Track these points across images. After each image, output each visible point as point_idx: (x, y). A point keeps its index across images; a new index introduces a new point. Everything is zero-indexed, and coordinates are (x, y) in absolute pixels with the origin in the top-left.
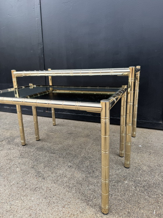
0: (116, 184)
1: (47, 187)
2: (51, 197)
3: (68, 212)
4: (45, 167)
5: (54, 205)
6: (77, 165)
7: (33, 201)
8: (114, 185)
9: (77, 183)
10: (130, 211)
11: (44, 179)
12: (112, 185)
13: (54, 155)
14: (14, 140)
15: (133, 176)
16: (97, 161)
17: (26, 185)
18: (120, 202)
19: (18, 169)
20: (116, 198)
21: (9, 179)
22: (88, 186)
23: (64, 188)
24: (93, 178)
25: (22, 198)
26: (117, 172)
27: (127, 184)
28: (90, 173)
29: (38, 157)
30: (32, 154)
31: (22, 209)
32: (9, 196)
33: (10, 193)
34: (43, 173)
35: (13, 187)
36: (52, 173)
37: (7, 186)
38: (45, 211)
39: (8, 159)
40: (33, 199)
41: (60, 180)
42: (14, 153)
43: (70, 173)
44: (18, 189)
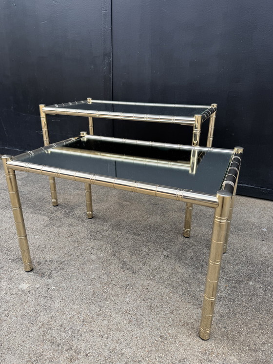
0: (237, 285)
1: (143, 286)
2: (151, 299)
3: (179, 320)
4: (131, 256)
5: (158, 310)
6: (176, 255)
7: (128, 303)
8: (234, 287)
9: (182, 281)
10: (261, 322)
11: (134, 272)
12: (232, 287)
13: (139, 237)
14: (73, 211)
15: (260, 275)
16: (204, 251)
17: (112, 281)
18: (247, 310)
19: (93, 257)
20: (240, 304)
21: (86, 271)
22: (199, 286)
23: (165, 287)
24: (203, 275)
25: (112, 298)
26: (236, 268)
27: (252, 285)
28: (197, 268)
29: (117, 239)
30: (107, 234)
31: (116, 313)
32: (93, 294)
33: (93, 291)
34: (131, 264)
35: (95, 283)
36: (144, 265)
37: (87, 281)
38: (149, 316)
39: (74, 241)
40: (127, 300)
41: (158, 276)
42: (80, 231)
43: (170, 267)
44: (103, 286)
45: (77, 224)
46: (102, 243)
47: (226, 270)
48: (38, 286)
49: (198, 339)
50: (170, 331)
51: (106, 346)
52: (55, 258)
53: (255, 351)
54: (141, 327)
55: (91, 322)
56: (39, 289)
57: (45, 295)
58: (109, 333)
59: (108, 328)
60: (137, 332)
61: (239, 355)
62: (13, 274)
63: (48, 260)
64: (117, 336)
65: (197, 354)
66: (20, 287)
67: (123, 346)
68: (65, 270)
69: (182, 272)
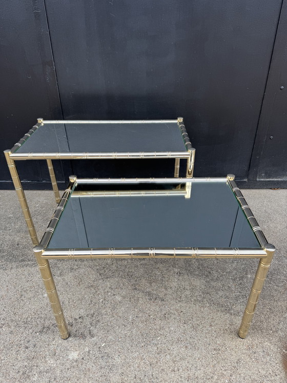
0: (241, 281)
1: (177, 310)
2: (190, 320)
3: (219, 330)
4: (151, 283)
5: (200, 328)
6: (186, 270)
7: (175, 332)
8: (241, 284)
9: (203, 293)
10: (270, 307)
11: (163, 300)
17: (149, 316)
21: (120, 315)
22: (217, 293)
23: (194, 304)
24: (215, 281)
25: (160, 332)
28: (207, 276)
29: (127, 270)
30: (114, 267)
31: (172, 345)
32: (142, 335)
33: (141, 332)
34: (155, 292)
35: (137, 323)
36: (166, 289)
37: (128, 325)
38: (197, 336)
39: (89, 287)
40: (172, 329)
41: (183, 296)
42: (87, 273)
43: (187, 283)
44: (146, 324)
45: (77, 266)
46: (117, 279)
47: (228, 271)
48: (87, 349)
49: (239, 339)
50: (218, 342)
51: (181, 377)
52: (82, 312)
53: (277, 331)
54: (197, 348)
55: (157, 363)
56: (91, 352)
57: (100, 356)
58: (176, 365)
59: (174, 362)
60: (197, 354)
61: (269, 339)
62: (52, 347)
63: (77, 317)
64: (184, 365)
65: (244, 351)
66: (70, 357)
67: (194, 371)
68: (102, 322)
69: (198, 284)
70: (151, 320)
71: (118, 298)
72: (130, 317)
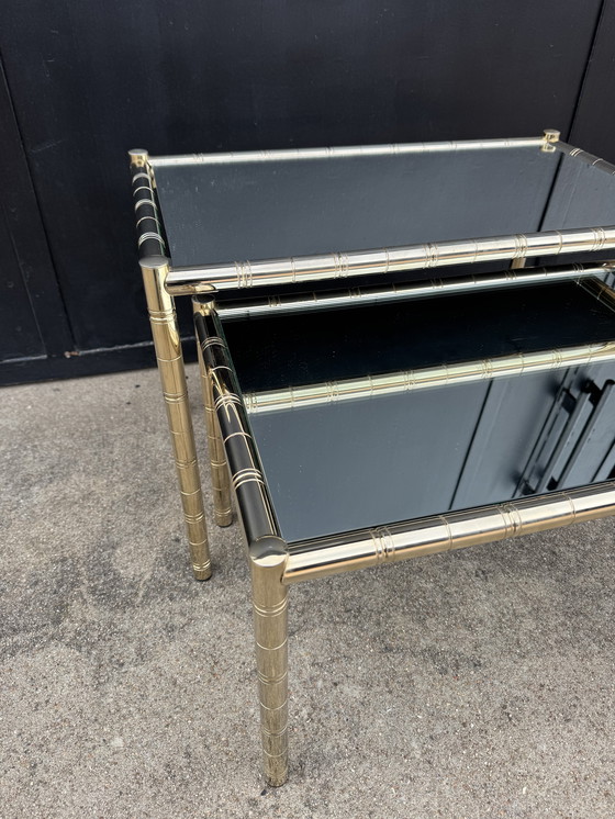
1: (528, 685)
2: (575, 706)
7: (557, 756)
11: (477, 665)
17: (464, 725)
21: (382, 745)
22: (600, 608)
23: (561, 654)
24: (578, 574)
25: (515, 769)
28: (553, 565)
29: (338, 595)
31: (568, 801)
32: (475, 795)
33: (466, 787)
34: (445, 647)
35: (443, 760)
36: (470, 628)
37: (420, 774)
40: (544, 748)
41: (522, 637)
42: (221, 632)
43: (514, 597)
44: (468, 755)
45: (183, 614)
46: (321, 632)
68: (338, 788)
69: (544, 593)
70: (476, 738)
71: (353, 692)
72: (414, 745)
